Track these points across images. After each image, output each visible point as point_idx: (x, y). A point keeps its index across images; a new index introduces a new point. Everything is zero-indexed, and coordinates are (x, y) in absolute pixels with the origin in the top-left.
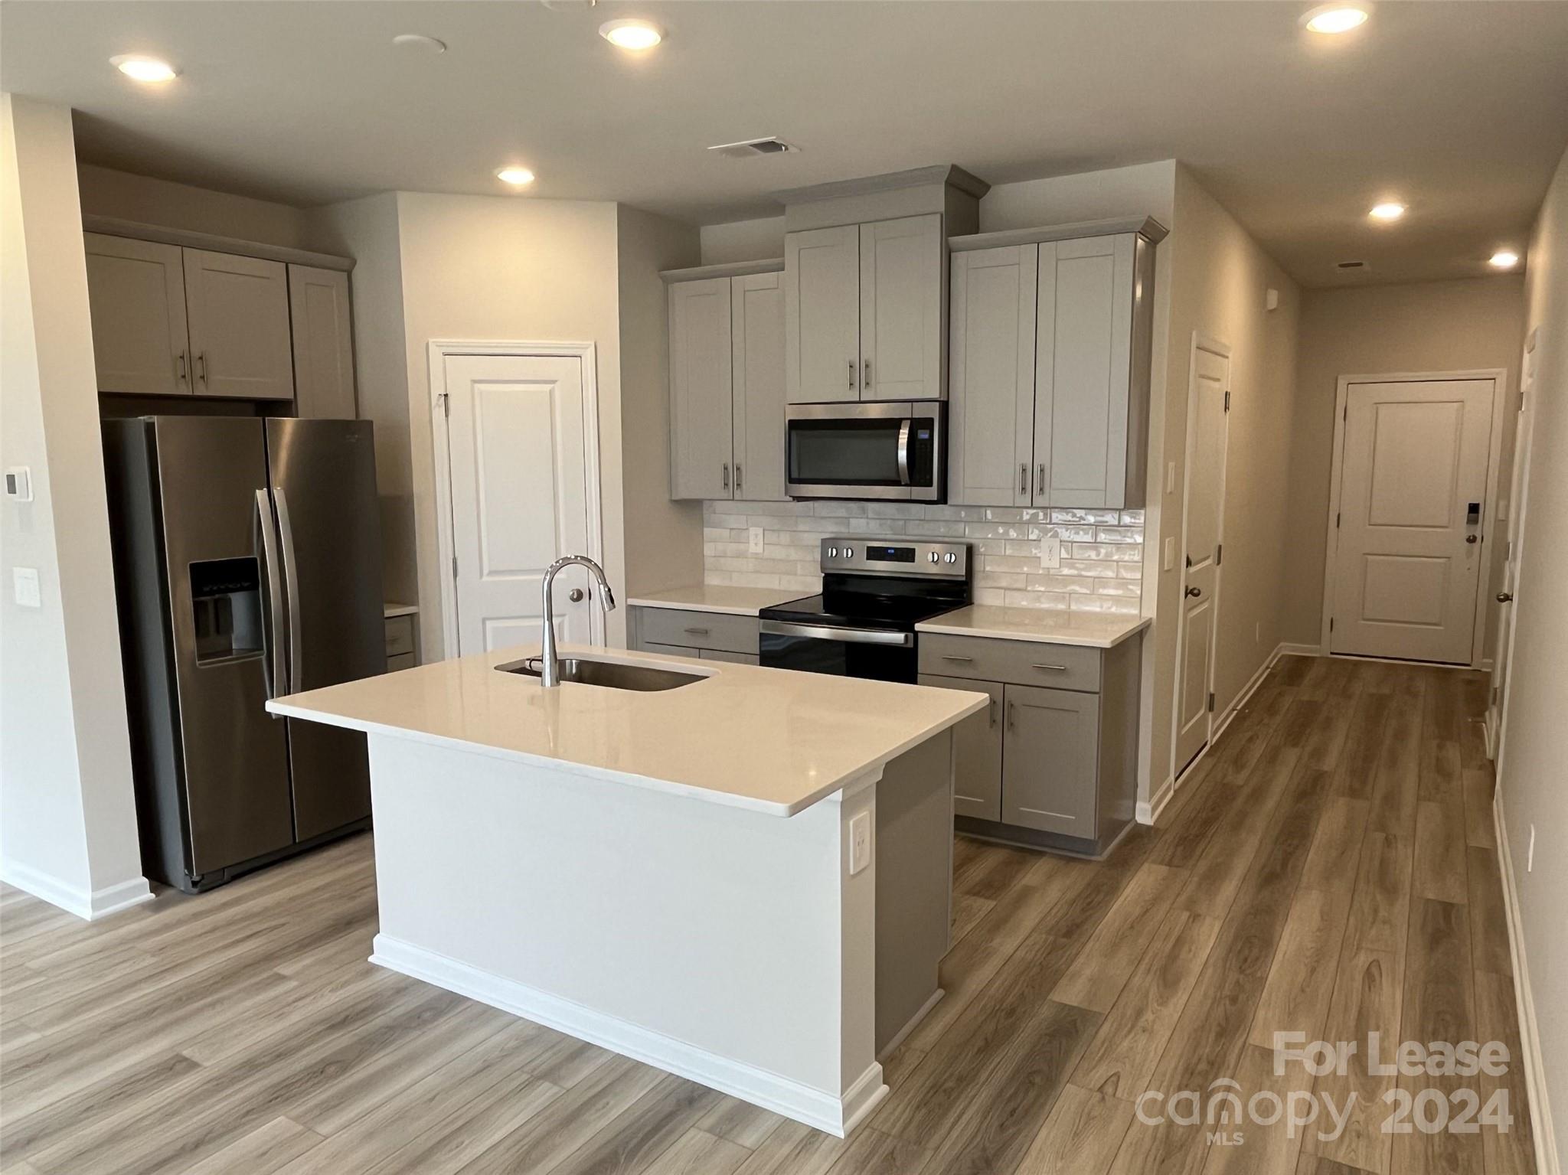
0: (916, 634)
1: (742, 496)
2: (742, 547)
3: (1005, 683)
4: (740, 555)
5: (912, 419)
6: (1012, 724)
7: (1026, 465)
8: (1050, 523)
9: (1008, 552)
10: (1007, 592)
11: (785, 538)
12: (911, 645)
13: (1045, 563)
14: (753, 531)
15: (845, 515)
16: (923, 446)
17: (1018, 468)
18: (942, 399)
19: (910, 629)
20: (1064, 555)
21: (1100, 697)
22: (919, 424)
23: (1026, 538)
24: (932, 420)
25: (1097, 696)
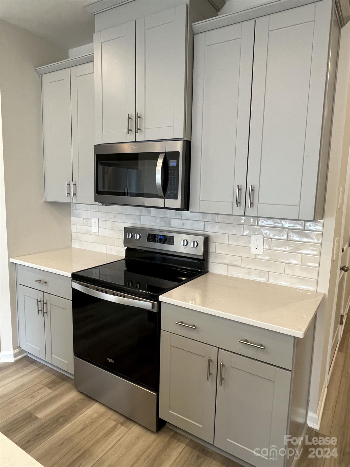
0: (160, 303)
1: (77, 202)
2: (89, 228)
3: (219, 348)
4: (88, 233)
5: (166, 153)
6: (222, 379)
7: (241, 186)
8: (257, 226)
9: (230, 243)
10: (229, 266)
11: (109, 225)
12: (155, 310)
13: (253, 251)
14: (93, 220)
15: (139, 214)
16: (172, 171)
17: (236, 187)
18: (186, 139)
19: (156, 299)
20: (266, 246)
21: (292, 373)
22: (169, 156)
23: (242, 234)
24: (178, 153)
25: (290, 372)
